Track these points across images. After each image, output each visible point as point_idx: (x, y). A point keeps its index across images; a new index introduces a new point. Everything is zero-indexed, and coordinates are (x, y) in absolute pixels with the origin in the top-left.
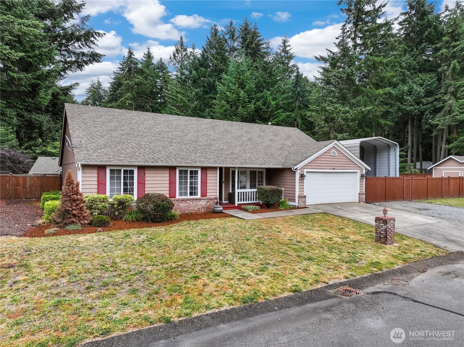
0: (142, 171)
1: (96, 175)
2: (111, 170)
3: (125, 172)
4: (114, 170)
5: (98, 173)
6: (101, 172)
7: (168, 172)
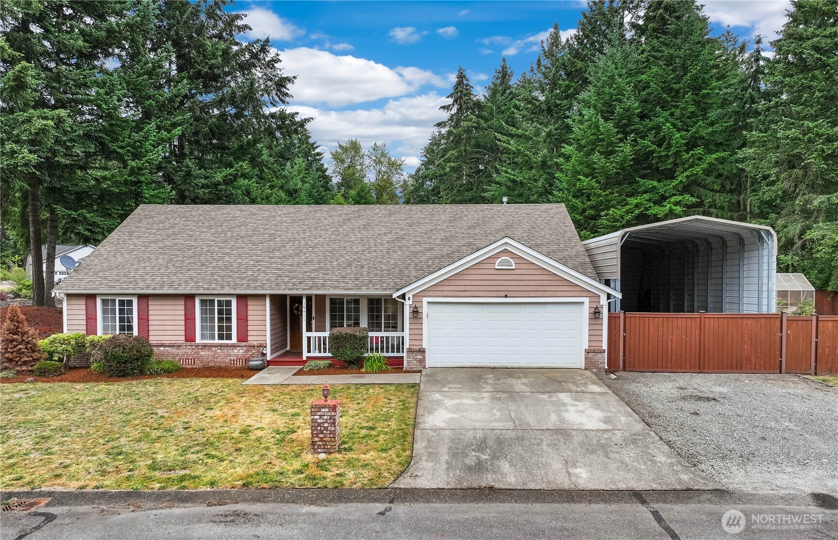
0: (143, 302)
1: (84, 307)
2: (103, 301)
3: (122, 303)
4: (108, 300)
5: (86, 304)
6: (90, 302)
7: (182, 302)
